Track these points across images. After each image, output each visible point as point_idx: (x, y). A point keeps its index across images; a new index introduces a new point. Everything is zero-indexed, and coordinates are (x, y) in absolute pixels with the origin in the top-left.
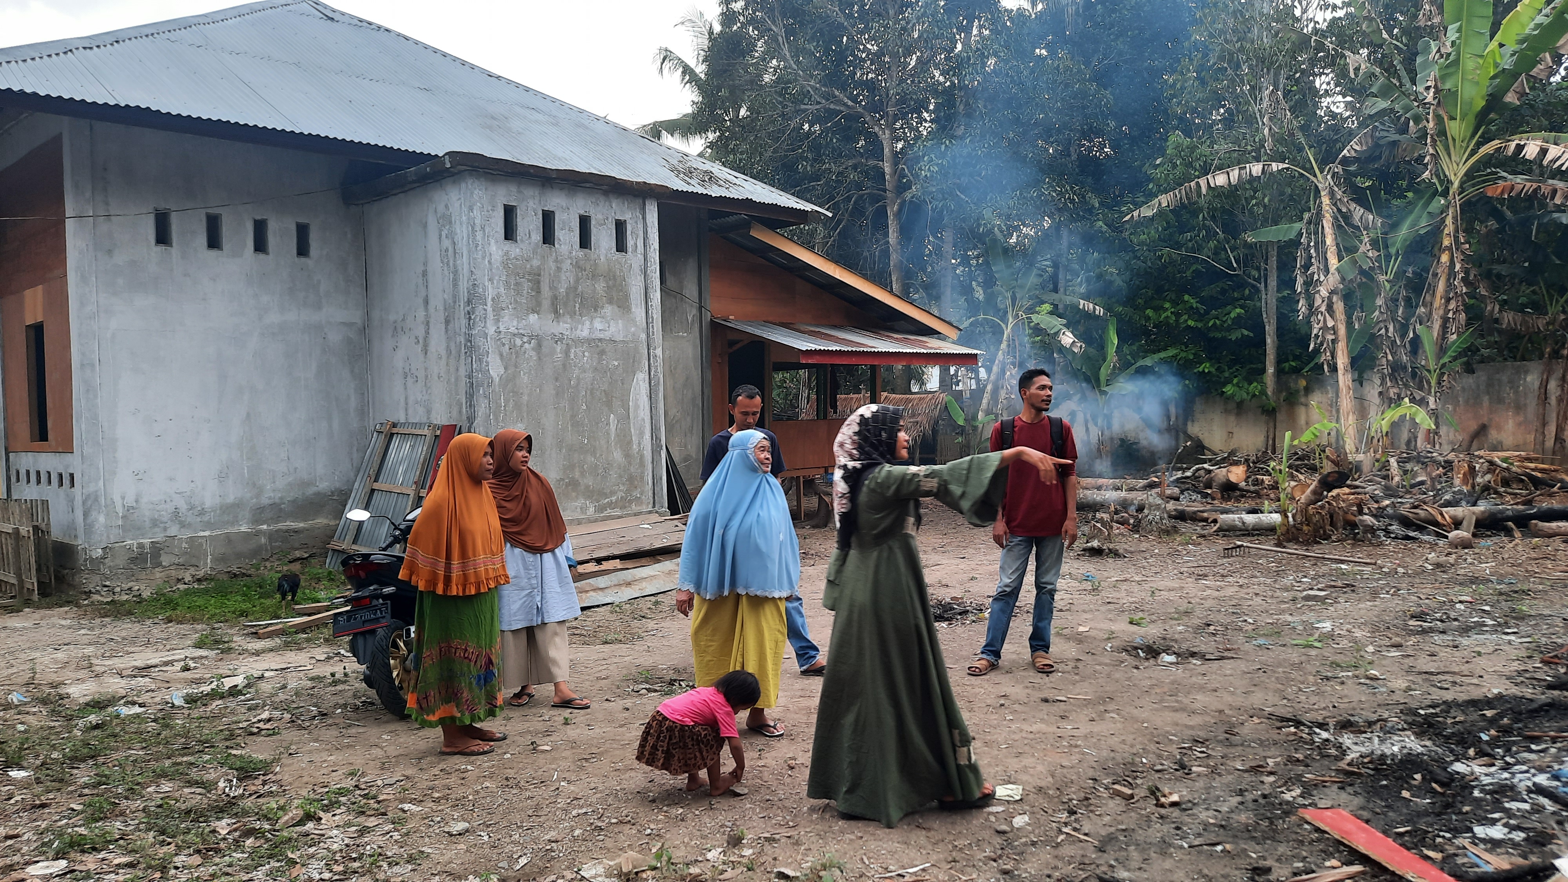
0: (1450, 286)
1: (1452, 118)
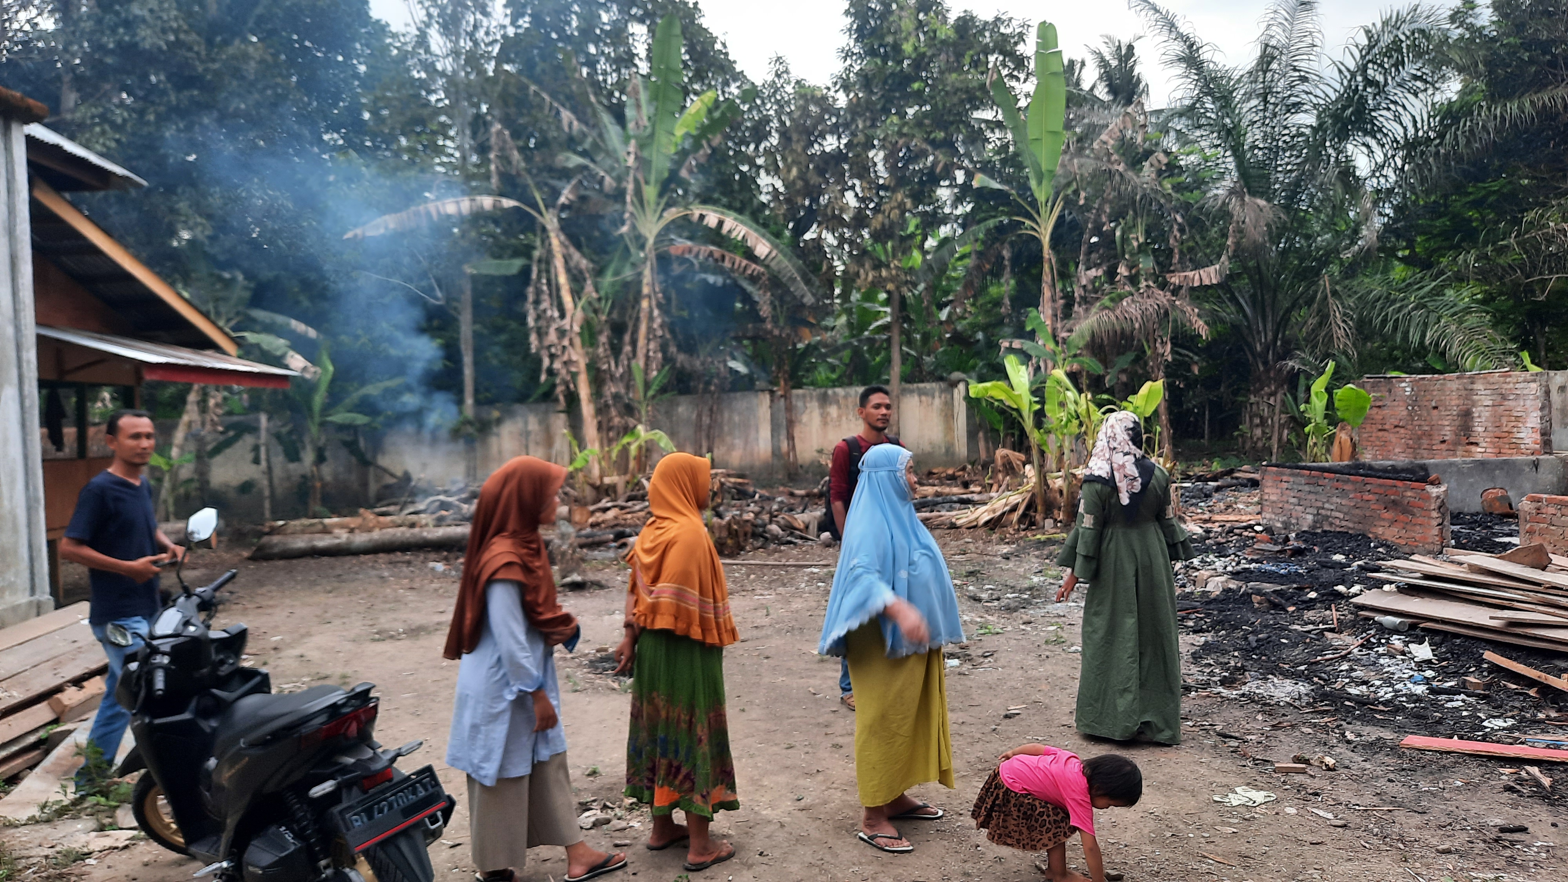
0: (650, 329)
1: (647, 183)
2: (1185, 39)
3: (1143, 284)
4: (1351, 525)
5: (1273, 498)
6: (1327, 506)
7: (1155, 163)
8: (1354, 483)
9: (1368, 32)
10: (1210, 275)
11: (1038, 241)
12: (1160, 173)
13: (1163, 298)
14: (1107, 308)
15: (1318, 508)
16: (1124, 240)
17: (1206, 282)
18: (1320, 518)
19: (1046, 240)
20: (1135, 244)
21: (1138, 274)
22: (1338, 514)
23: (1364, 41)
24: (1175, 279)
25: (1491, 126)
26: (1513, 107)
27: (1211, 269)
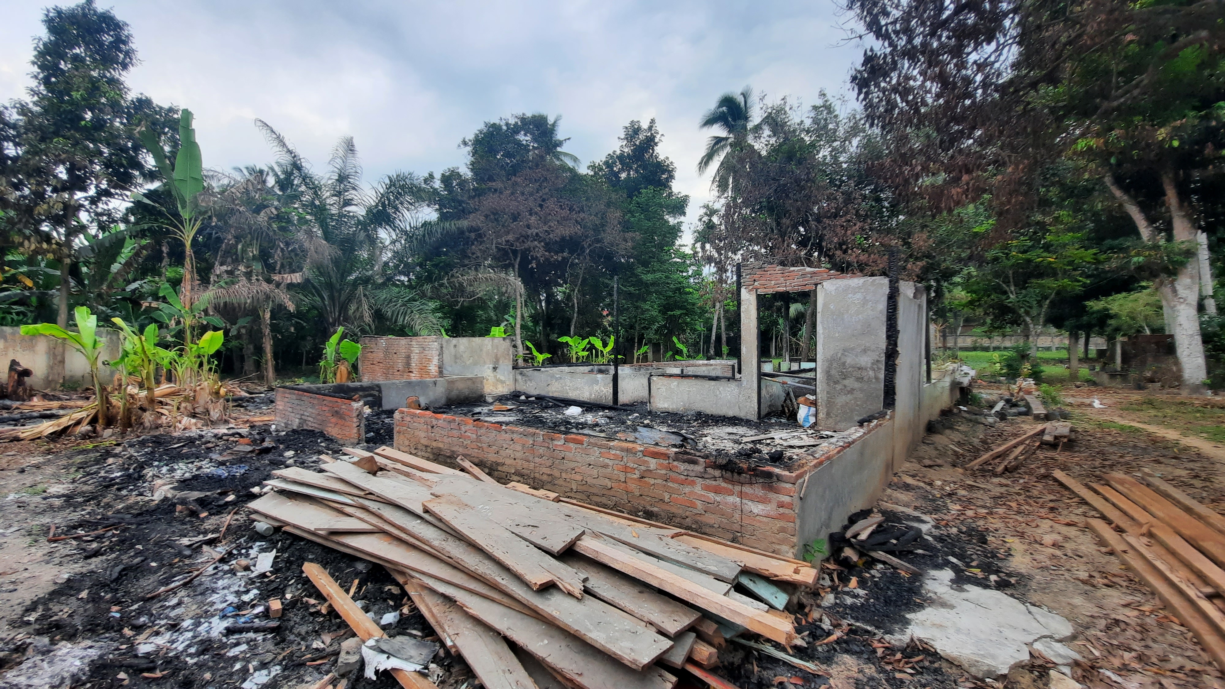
2: (290, 152)
3: (254, 278)
4: (316, 425)
5: (281, 408)
6: (306, 413)
7: (269, 212)
8: (318, 399)
9: (389, 177)
10: (297, 278)
11: (183, 245)
12: (270, 218)
13: (265, 286)
14: (222, 287)
15: (302, 415)
16: (244, 251)
17: (294, 281)
18: (303, 421)
19: (188, 244)
20: (251, 254)
21: (251, 271)
22: (310, 419)
23: (388, 182)
24: (276, 278)
25: (439, 231)
26: (447, 225)
27: (297, 275)
